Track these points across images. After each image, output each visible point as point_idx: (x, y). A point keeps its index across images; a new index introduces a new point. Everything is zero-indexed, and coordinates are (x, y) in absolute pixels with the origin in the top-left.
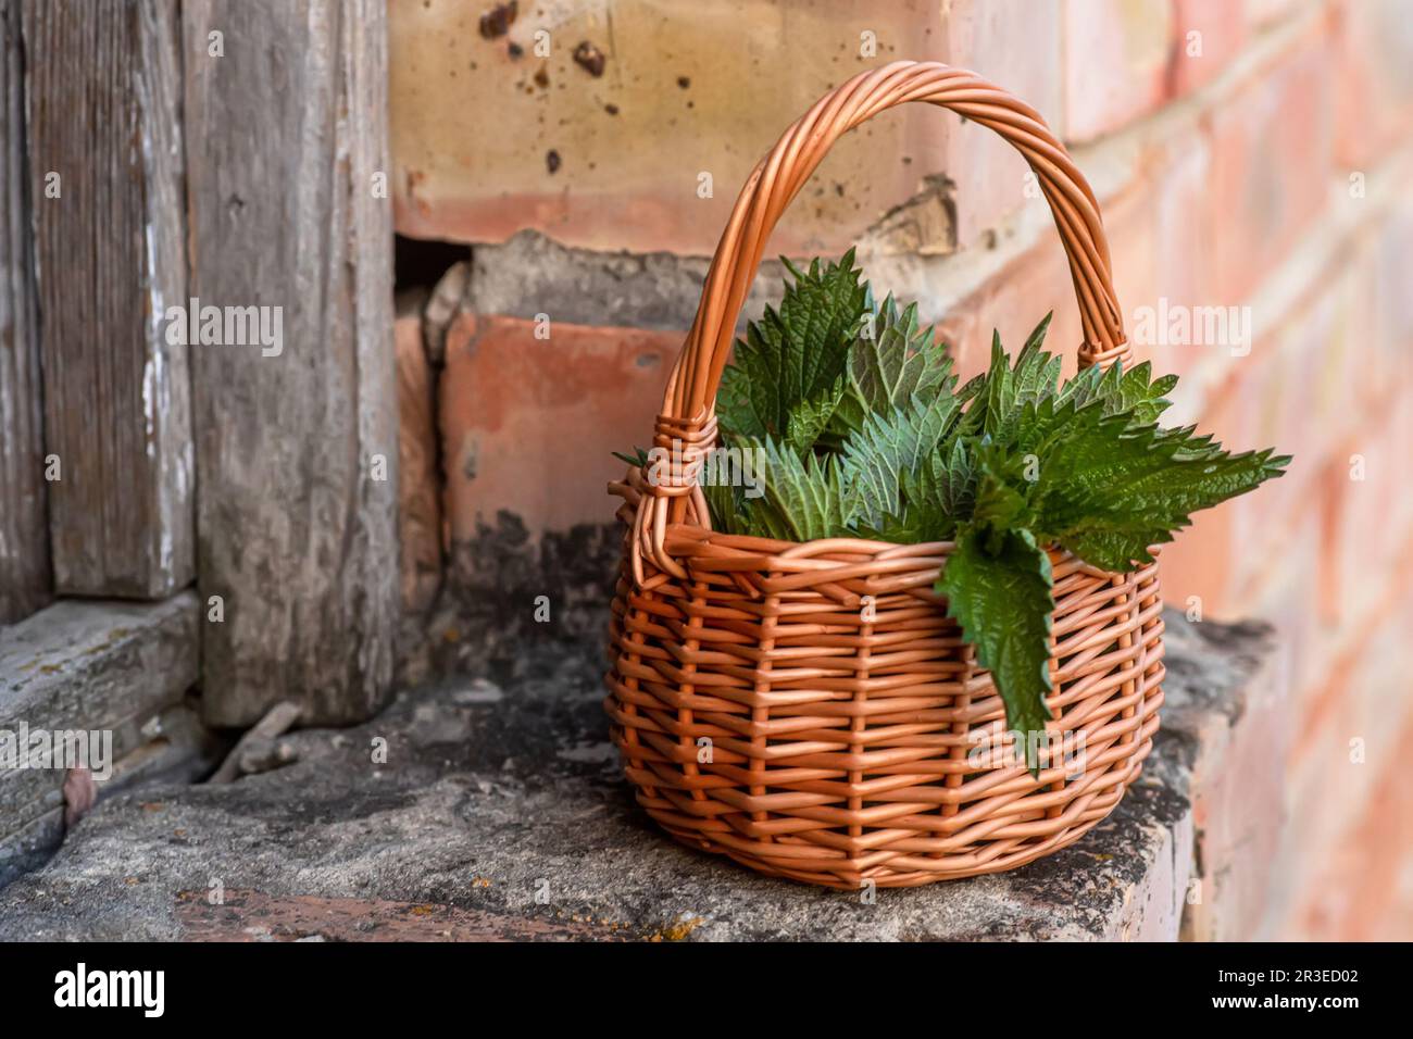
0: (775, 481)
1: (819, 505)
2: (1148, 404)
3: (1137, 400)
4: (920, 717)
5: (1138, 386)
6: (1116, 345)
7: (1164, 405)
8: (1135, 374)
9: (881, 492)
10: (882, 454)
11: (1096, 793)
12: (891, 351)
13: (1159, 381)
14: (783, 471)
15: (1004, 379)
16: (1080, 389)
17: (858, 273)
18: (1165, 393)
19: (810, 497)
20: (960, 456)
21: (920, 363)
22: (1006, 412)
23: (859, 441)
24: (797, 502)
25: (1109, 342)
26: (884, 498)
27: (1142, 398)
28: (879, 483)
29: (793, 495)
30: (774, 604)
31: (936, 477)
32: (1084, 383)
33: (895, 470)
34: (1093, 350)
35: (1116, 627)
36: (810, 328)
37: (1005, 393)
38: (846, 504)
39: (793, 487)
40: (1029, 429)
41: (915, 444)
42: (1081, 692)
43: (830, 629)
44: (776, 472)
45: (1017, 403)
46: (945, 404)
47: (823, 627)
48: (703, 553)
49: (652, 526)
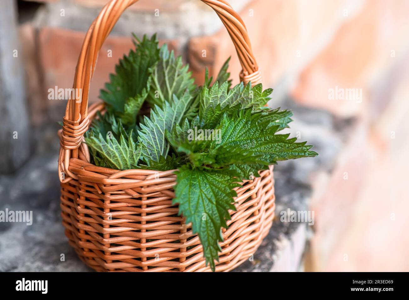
0: (104, 151)
1: (125, 156)
2: (262, 99)
3: (258, 98)
4: (167, 237)
5: (258, 92)
6: (254, 72)
7: (268, 99)
8: (257, 88)
9: (156, 142)
10: (157, 125)
11: (248, 242)
12: (171, 74)
13: (266, 91)
14: (107, 146)
15: (205, 92)
16: (235, 93)
17: (157, 43)
18: (268, 95)
19: (121, 154)
20: (187, 125)
21: (182, 80)
22: (206, 105)
23: (147, 121)
24: (115, 156)
25: (251, 71)
26: (156, 144)
27: (260, 97)
28: (155, 139)
29: (112, 154)
30: (108, 196)
31: (178, 134)
32: (237, 90)
33: (163, 130)
34: (244, 75)
35: (249, 192)
36: (141, 63)
37: (206, 98)
38: (136, 155)
39: (112, 152)
40: (212, 116)
41: (173, 116)
42: (236, 218)
43: (130, 205)
44: (104, 148)
45: (211, 101)
46: (186, 98)
47: (128, 204)
48: (81, 173)
49: (64, 160)
